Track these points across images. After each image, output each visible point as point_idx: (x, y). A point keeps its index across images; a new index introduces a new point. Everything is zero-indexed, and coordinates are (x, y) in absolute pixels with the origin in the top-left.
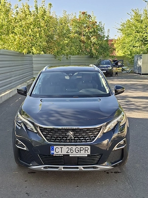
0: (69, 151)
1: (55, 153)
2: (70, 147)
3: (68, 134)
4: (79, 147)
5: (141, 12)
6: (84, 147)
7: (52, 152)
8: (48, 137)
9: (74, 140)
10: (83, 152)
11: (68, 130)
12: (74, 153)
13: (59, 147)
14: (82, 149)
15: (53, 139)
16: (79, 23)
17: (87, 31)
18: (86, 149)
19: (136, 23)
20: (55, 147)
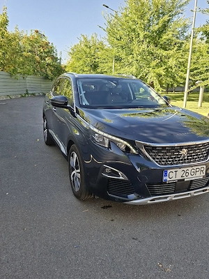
0: (184, 175)
1: (168, 179)
2: (185, 169)
3: (182, 152)
4: (195, 168)
5: (89, 38)
6: (200, 167)
7: (164, 178)
8: (158, 159)
9: (188, 159)
10: (198, 174)
11: (181, 148)
12: (190, 176)
13: (173, 170)
14: (198, 170)
15: (163, 161)
16: (33, 42)
17: (42, 50)
18: (202, 169)
19: (85, 48)
20: (169, 171)
